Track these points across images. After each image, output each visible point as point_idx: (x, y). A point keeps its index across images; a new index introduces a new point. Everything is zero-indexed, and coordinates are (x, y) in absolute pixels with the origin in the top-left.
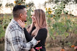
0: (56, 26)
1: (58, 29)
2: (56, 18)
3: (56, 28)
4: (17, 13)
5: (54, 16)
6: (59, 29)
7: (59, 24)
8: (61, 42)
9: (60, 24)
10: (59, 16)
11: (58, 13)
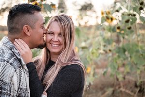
0: (124, 51)
1: (129, 59)
2: (123, 34)
3: (124, 56)
4: (17, 23)
5: (119, 28)
6: (131, 57)
7: (131, 47)
8: (136, 86)
9: (133, 46)
10: (130, 28)
11: (127, 21)
